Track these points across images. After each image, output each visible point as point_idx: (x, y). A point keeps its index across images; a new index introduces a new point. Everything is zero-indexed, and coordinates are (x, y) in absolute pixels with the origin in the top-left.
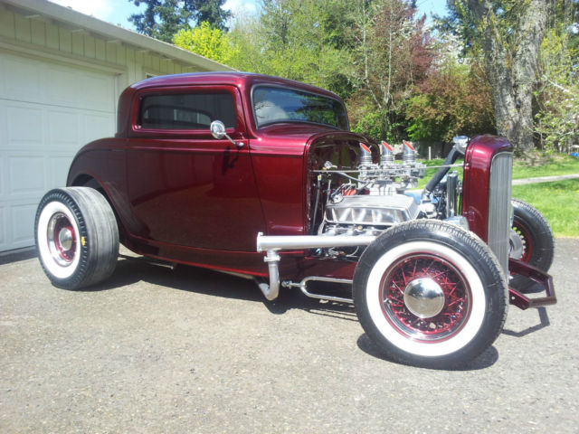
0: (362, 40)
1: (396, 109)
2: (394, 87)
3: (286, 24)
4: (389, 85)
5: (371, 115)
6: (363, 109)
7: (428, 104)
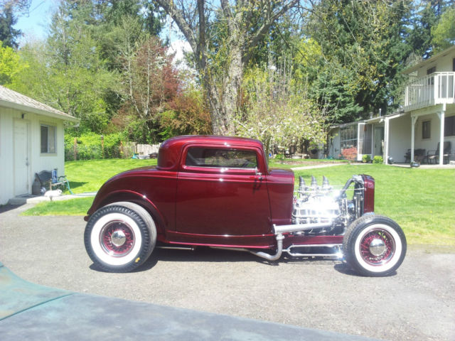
0: (127, 67)
1: (153, 119)
2: (151, 103)
3: (68, 50)
4: (148, 101)
5: (134, 122)
6: (128, 118)
7: (175, 117)
